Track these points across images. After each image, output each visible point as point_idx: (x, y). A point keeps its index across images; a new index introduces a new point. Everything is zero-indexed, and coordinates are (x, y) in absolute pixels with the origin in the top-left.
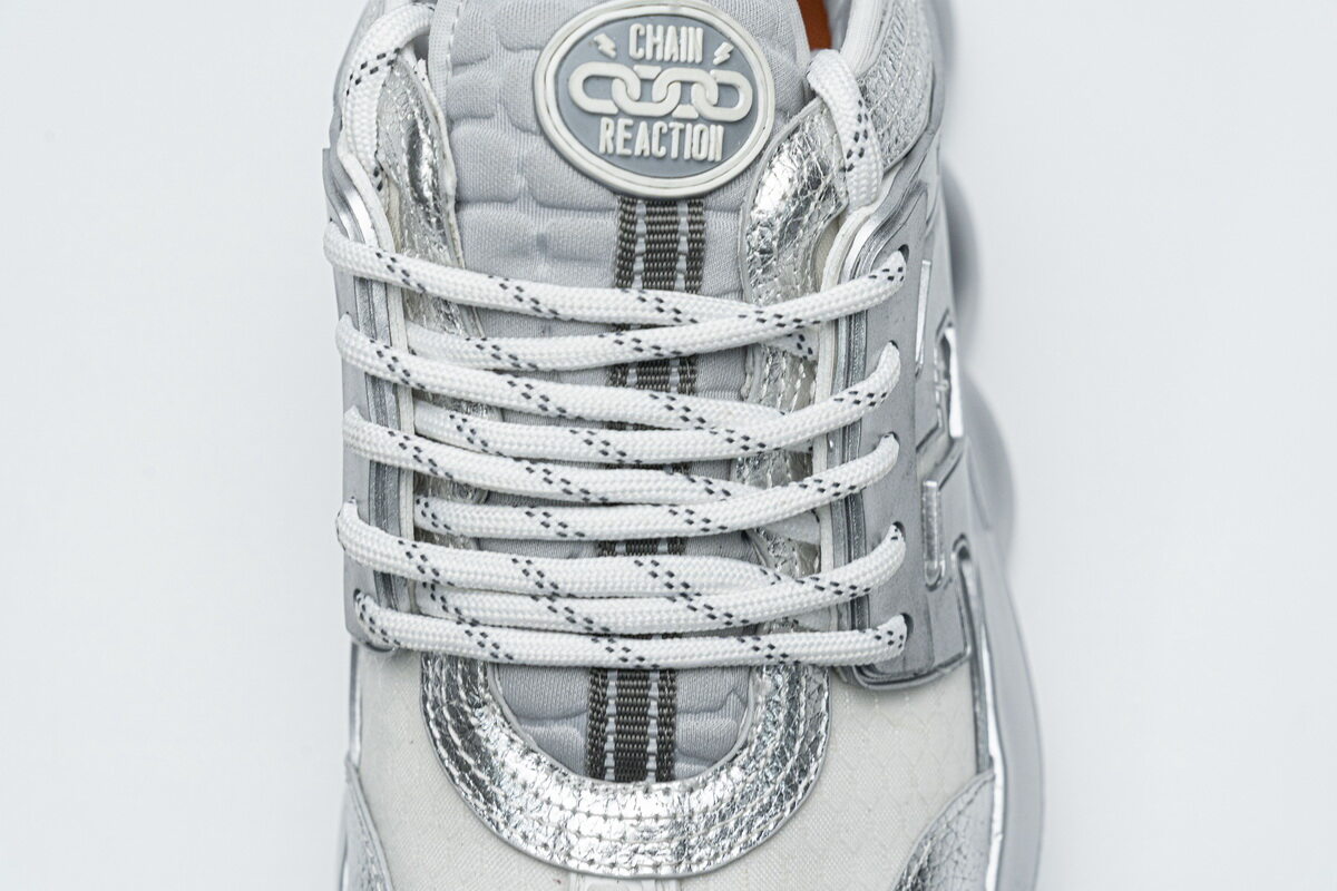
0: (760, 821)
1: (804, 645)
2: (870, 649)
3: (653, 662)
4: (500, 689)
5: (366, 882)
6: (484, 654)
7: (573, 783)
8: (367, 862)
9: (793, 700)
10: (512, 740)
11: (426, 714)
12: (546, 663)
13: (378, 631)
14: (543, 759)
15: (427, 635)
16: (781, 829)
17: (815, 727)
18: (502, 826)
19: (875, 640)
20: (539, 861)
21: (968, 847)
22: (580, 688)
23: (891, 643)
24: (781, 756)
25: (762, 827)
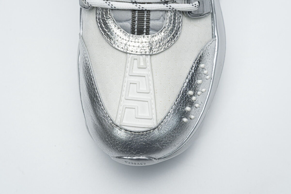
0: (167, 44)
1: (177, 6)
2: (191, 8)
3: (145, 9)
4: (113, 15)
5: (84, 58)
6: (109, 7)
7: (128, 35)
8: (84, 54)
9: (175, 19)
10: (115, 26)
11: (97, 21)
12: (123, 9)
13: (87, 3)
14: (122, 30)
15: (97, 3)
16: (171, 46)
17: (179, 25)
18: (113, 44)
19: (192, 6)
20: (121, 51)
21: (210, 53)
22: (130, 14)
23: (195, 7)
24: (172, 30)
25: (168, 45)
